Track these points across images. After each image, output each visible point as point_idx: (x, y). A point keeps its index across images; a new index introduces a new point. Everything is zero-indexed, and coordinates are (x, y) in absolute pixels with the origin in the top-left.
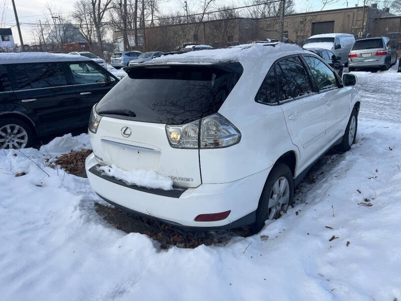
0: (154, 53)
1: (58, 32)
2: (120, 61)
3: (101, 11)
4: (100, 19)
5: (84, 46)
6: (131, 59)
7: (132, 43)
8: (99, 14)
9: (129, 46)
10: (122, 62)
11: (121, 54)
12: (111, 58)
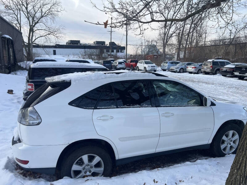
0: (187, 63)
1: (146, 50)
2: (166, 66)
3: (168, 38)
4: (167, 42)
5: (156, 57)
6: (172, 66)
7: (182, 56)
8: (167, 39)
9: (180, 58)
10: (167, 67)
11: (167, 62)
12: (162, 65)
